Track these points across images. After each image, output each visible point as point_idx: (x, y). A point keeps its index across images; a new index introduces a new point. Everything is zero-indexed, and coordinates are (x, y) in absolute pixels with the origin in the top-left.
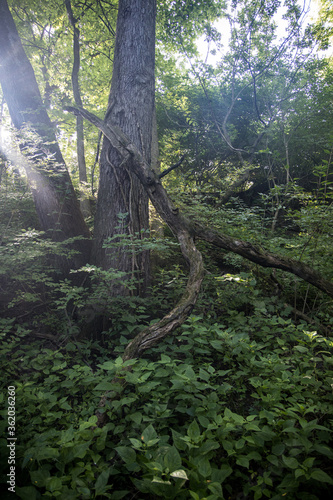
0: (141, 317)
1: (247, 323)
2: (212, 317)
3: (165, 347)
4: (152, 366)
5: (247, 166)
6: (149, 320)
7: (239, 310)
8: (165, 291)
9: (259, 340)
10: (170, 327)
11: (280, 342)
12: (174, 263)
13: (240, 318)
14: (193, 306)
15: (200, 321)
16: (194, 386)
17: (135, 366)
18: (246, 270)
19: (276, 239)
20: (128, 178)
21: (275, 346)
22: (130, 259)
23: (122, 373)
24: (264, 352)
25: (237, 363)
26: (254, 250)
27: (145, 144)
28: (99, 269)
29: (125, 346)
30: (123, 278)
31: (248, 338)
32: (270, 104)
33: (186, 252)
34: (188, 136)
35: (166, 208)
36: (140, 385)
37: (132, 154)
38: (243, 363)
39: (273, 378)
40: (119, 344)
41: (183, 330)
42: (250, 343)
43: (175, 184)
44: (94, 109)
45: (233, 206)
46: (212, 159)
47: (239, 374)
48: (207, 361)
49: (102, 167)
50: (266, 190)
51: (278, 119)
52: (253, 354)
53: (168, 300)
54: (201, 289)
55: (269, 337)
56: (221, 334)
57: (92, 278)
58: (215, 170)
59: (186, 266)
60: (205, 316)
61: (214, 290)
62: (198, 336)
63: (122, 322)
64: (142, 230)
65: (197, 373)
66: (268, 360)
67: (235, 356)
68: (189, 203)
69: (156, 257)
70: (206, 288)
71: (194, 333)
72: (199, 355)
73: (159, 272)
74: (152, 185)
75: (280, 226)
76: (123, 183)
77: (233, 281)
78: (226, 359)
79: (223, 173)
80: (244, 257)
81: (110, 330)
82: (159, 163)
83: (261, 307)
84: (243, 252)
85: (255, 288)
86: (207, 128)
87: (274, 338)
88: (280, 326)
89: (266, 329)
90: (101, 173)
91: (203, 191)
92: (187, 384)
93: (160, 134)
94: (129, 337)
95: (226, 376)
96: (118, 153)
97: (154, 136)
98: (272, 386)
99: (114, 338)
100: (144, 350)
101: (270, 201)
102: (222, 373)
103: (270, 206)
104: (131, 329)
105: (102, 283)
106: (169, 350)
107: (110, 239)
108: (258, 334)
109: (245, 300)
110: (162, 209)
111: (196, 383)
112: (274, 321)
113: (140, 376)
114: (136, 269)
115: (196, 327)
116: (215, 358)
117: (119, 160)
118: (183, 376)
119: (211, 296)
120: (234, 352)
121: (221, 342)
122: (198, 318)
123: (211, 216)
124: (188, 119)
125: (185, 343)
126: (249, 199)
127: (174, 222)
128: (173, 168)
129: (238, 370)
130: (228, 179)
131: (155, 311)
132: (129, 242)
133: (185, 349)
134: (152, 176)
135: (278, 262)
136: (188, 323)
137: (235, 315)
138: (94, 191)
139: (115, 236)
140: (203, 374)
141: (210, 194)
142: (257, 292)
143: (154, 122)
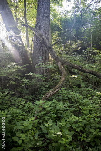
0: (47, 88)
1: (79, 90)
2: (68, 88)
3: (54, 97)
4: (50, 103)
5: (79, 42)
6: (49, 89)
7: (76, 86)
8: (54, 80)
9: (83, 95)
10: (56, 91)
11: (89, 95)
12: (56, 72)
13: (77, 88)
14: (62, 85)
15: (65, 89)
16: (63, 108)
17: (45, 102)
18: (79, 74)
19: (88, 65)
20: (42, 46)
21: (87, 97)
22: (43, 71)
23: (41, 104)
24: (84, 98)
25: (76, 102)
26: (81, 68)
27: (47, 36)
28: (34, 74)
29: (42, 97)
30: (41, 77)
31: (79, 94)
32: (86, 22)
33: (60, 69)
34: (60, 33)
35: (54, 55)
36: (47, 108)
37: (43, 39)
38: (78, 101)
39: (87, 106)
40: (40, 96)
41: (59, 92)
42: (80, 96)
43: (56, 48)
44: (31, 25)
45: (74, 54)
46: (68, 40)
47: (77, 105)
48: (67, 101)
49: (34, 43)
50: (85, 49)
51: (89, 27)
52: (81, 99)
53: (55, 83)
54: (65, 80)
55: (85, 94)
56: (71, 93)
57: (32, 77)
58: (69, 44)
59: (60, 73)
60: (66, 88)
61: (69, 80)
62: (64, 94)
63: (41, 90)
64: (47, 62)
65: (64, 104)
66: (85, 101)
67: (75, 100)
68: (61, 54)
69: (51, 70)
70: (66, 79)
72: (64, 99)
73: (52, 75)
74: (50, 48)
75: (89, 61)
76: (41, 48)
77: (74, 77)
78: (73, 100)
79: (71, 45)
80: (78, 70)
81: (38, 92)
82: (51, 41)
83: (83, 85)
84: (78, 68)
85: (81, 79)
86: (66, 30)
87: (87, 94)
88: (89, 91)
89: (85, 92)
90: (34, 46)
91: (65, 50)
92: (61, 108)
93: (52, 33)
94: (43, 94)
95: (72, 106)
96: (39, 39)
97: (50, 33)
98: (87, 108)
99: (39, 94)
100: (48, 98)
101: (86, 53)
102: (71, 105)
103: (86, 54)
104: (44, 92)
105: (35, 78)
107: (37, 65)
108: (82, 93)
109: (78, 83)
111: (64, 108)
112: (87, 89)
113: (47, 105)
114: (45, 74)
115: (64, 91)
116: (69, 100)
117: (39, 41)
118: (60, 106)
119: (68, 82)
120: (75, 98)
121: (71, 96)
122: (64, 88)
123: (68, 58)
124: (60, 28)
125: (60, 96)
126: (79, 52)
127: (56, 59)
128: (56, 43)
129: (76, 104)
130: (73, 46)
131: (51, 87)
132: (43, 66)
133: (60, 98)
134: (50, 46)
135: (89, 72)
136: (61, 90)
137: (75, 88)
138: (32, 51)
139: (39, 64)
140: (66, 105)
141: (67, 51)
142: (82, 81)
143: (50, 29)
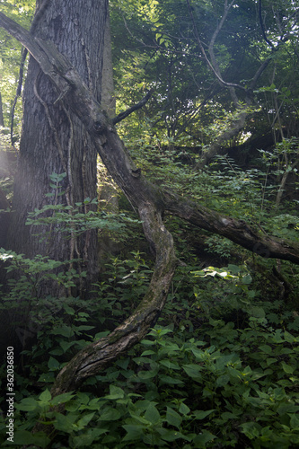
0: (82, 328)
1: (238, 339)
2: (187, 329)
3: (116, 374)
4: (95, 403)
5: (243, 110)
6: (93, 333)
7: (226, 320)
8: (118, 289)
9: (255, 365)
10: (124, 344)
11: (287, 369)
12: (133, 248)
13: (228, 330)
14: (159, 313)
15: (169, 335)
16: (158, 434)
17: (69, 404)
18: (237, 260)
19: (282, 217)
20: (66, 122)
21: (279, 375)
22: (68, 243)
23: (49, 415)
24: (263, 383)
25: (224, 399)
26: (249, 231)
27: (93, 71)
28: (19, 257)
29: (56, 373)
30: (56, 271)
31: (239, 363)
32: (282, 14)
33: (150, 234)
34: (157, 61)
35: (122, 168)
36: (77, 433)
37: (73, 87)
38: (232, 399)
39: (277, 424)
40: (46, 371)
41: (143, 348)
42: (241, 370)
43: (136, 132)
44: (14, 12)
45: (220, 168)
46: (192, 97)
47: (226, 416)
48: (178, 397)
49: (27, 104)
50: (269, 146)
51: (291, 37)
52: (247, 387)
53: (122, 303)
54: (172, 288)
55: (270, 362)
56: (199, 355)
57: (9, 269)
58: (195, 114)
59: (150, 253)
60: (177, 328)
61: (190, 289)
62: (166, 357)
63: (52, 337)
64: (87, 200)
65: (163, 414)
66: (266, 398)
67: (220, 389)
68: (156, 162)
69: (106, 240)
70: (178, 285)
71: (160, 352)
72: (166, 386)
73: (111, 262)
74: (103, 133)
75: (289, 198)
76: (58, 129)
77: (217, 276)
78: (207, 393)
79: (206, 119)
80: (235, 242)
81: (34, 348)
82: (112, 101)
83: (258, 316)
84: (234, 234)
85: (251, 287)
86: (186, 51)
87: (277, 363)
88: (287, 345)
89: (265, 349)
90: (26, 113)
91: (177, 144)
92: (147, 432)
93: (115, 57)
94: (62, 359)
95: (206, 420)
96: (51, 83)
97: (107, 61)
98: (276, 438)
99: (39, 360)
100: (84, 379)
101: (276, 160)
102: (200, 415)
103: (275, 168)
104: (65, 346)
105: (24, 278)
106: (122, 378)
107: (38, 212)
108: (254, 356)
109: (235, 305)
110: (116, 169)
111: (162, 431)
112: (277, 337)
114: (75, 256)
115: (163, 343)
116: (191, 391)
117: (54, 94)
118: (143, 420)
119: (186, 297)
120: (219, 382)
121: (199, 368)
122: (166, 331)
123: (188, 181)
124: (158, 36)
125: (146, 368)
126: (242, 157)
127: (134, 189)
128: (134, 108)
129: (224, 410)
130: (213, 128)
131: (103, 320)
132: (66, 217)
133: (144, 377)
134: (104, 121)
135: (284, 251)
136: (151, 338)
137: (220, 327)
138: (14, 140)
139: (46, 208)
140: (172, 417)
141: (187, 149)
142: (252, 294)
143: (107, 37)
